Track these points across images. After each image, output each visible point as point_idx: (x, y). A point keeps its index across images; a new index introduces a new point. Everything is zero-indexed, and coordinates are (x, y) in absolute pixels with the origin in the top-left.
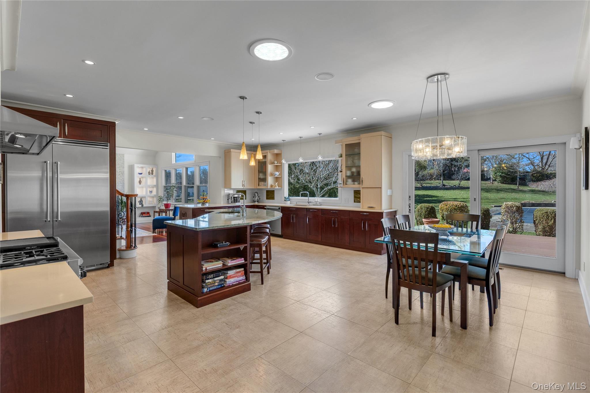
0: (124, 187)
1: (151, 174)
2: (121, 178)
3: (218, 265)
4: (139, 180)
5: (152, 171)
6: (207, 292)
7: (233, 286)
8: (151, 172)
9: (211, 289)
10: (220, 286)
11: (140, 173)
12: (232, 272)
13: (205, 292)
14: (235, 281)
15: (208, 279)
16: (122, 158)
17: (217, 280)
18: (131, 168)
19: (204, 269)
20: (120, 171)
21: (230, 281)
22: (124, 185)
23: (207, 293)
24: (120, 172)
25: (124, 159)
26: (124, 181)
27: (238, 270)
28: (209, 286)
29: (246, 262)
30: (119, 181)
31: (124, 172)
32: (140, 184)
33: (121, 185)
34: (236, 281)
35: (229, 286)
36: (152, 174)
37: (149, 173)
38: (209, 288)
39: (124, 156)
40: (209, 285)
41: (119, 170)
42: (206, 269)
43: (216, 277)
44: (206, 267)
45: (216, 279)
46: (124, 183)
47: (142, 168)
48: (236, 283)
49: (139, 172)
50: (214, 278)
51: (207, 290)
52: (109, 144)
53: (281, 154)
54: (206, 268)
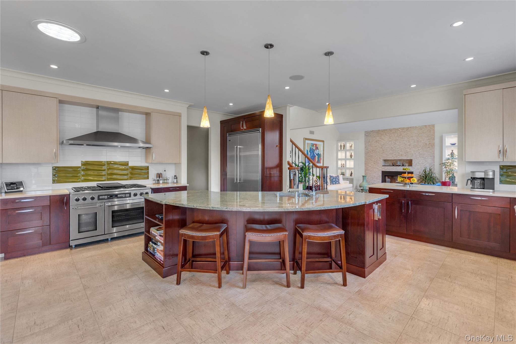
0: (434, 161)
2: (431, 151)
3: (156, 233)
4: (451, 152)
7: (156, 260)
10: (153, 254)
11: (453, 143)
14: (159, 258)
16: (432, 129)
20: (429, 144)
21: (157, 255)
22: (434, 158)
23: (148, 253)
25: (434, 130)
26: (434, 154)
30: (428, 154)
31: (434, 144)
33: (431, 159)
39: (434, 127)
41: (428, 142)
44: (151, 230)
45: (153, 245)
46: (434, 156)
48: (159, 260)
49: (451, 143)
50: (154, 243)
51: (149, 250)
52: (260, 129)
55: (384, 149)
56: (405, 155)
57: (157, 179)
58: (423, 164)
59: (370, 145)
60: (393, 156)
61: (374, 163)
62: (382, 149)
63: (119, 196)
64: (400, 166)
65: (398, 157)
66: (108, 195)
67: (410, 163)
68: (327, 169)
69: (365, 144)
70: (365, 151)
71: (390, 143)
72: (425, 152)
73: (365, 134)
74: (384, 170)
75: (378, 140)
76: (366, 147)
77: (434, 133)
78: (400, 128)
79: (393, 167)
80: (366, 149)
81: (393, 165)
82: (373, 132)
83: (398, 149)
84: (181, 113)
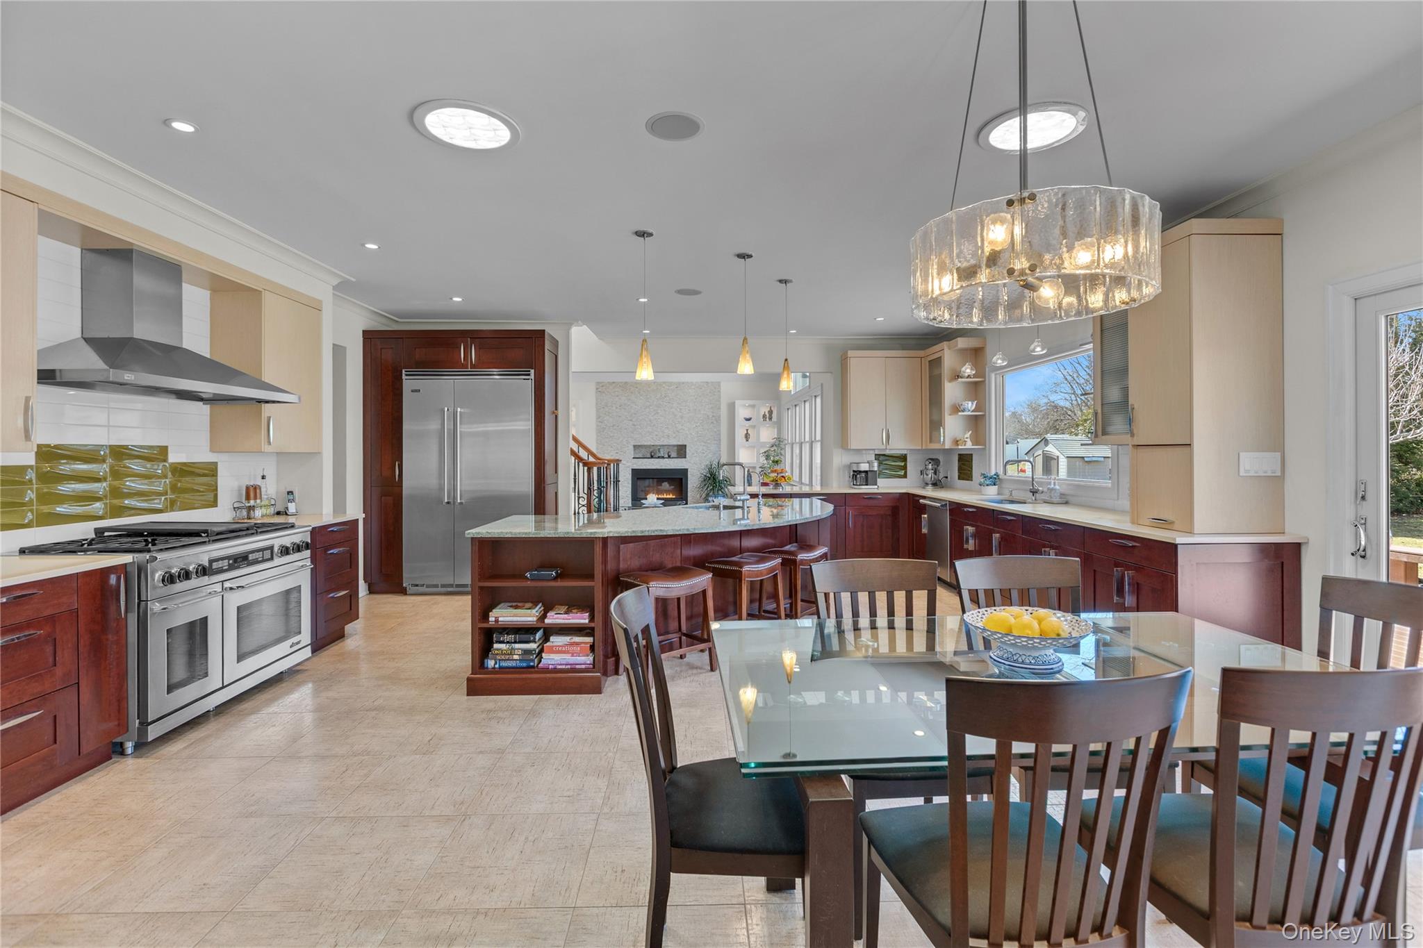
0: (720, 448)
1: (767, 419)
2: (715, 430)
3: (528, 616)
4: (746, 432)
5: (771, 412)
6: (494, 668)
7: (555, 671)
8: (768, 415)
9: (504, 664)
10: (525, 665)
11: (748, 417)
12: (560, 640)
13: (490, 666)
14: (562, 663)
15: (502, 642)
16: (717, 390)
17: (519, 649)
18: (732, 408)
19: (492, 619)
20: (712, 416)
21: (551, 659)
22: (720, 442)
23: (494, 671)
24: (714, 418)
25: (719, 391)
26: (720, 434)
27: (577, 639)
28: (498, 657)
29: (592, 625)
30: (711, 435)
31: (719, 417)
32: (747, 441)
33: (715, 444)
34: (564, 663)
35: (546, 670)
36: (770, 419)
37: (764, 416)
38: (500, 660)
39: (719, 386)
40: (497, 654)
41: (710, 413)
42: (497, 621)
43: (520, 642)
44: (496, 616)
45: (517, 646)
46: (720, 440)
47: (753, 406)
48: (564, 667)
49: (744, 416)
50: (515, 642)
51: (496, 663)
52: (532, 371)
53: (983, 348)
54: (496, 618)
55: (635, 424)
56: (674, 435)
57: (247, 505)
58: (704, 453)
59: (607, 413)
60: (652, 438)
61: (617, 453)
62: (631, 422)
63: (251, 557)
64: (663, 457)
65: (662, 439)
66: (228, 558)
67: (681, 451)
68: (618, 465)
69: (598, 410)
70: (597, 426)
71: (648, 410)
72: (706, 431)
73: (597, 389)
74: (636, 467)
75: (625, 404)
76: (598, 417)
77: (720, 398)
78: (664, 383)
79: (653, 459)
80: (600, 422)
81: (652, 457)
82: (614, 385)
83: (661, 423)
84: (320, 302)
